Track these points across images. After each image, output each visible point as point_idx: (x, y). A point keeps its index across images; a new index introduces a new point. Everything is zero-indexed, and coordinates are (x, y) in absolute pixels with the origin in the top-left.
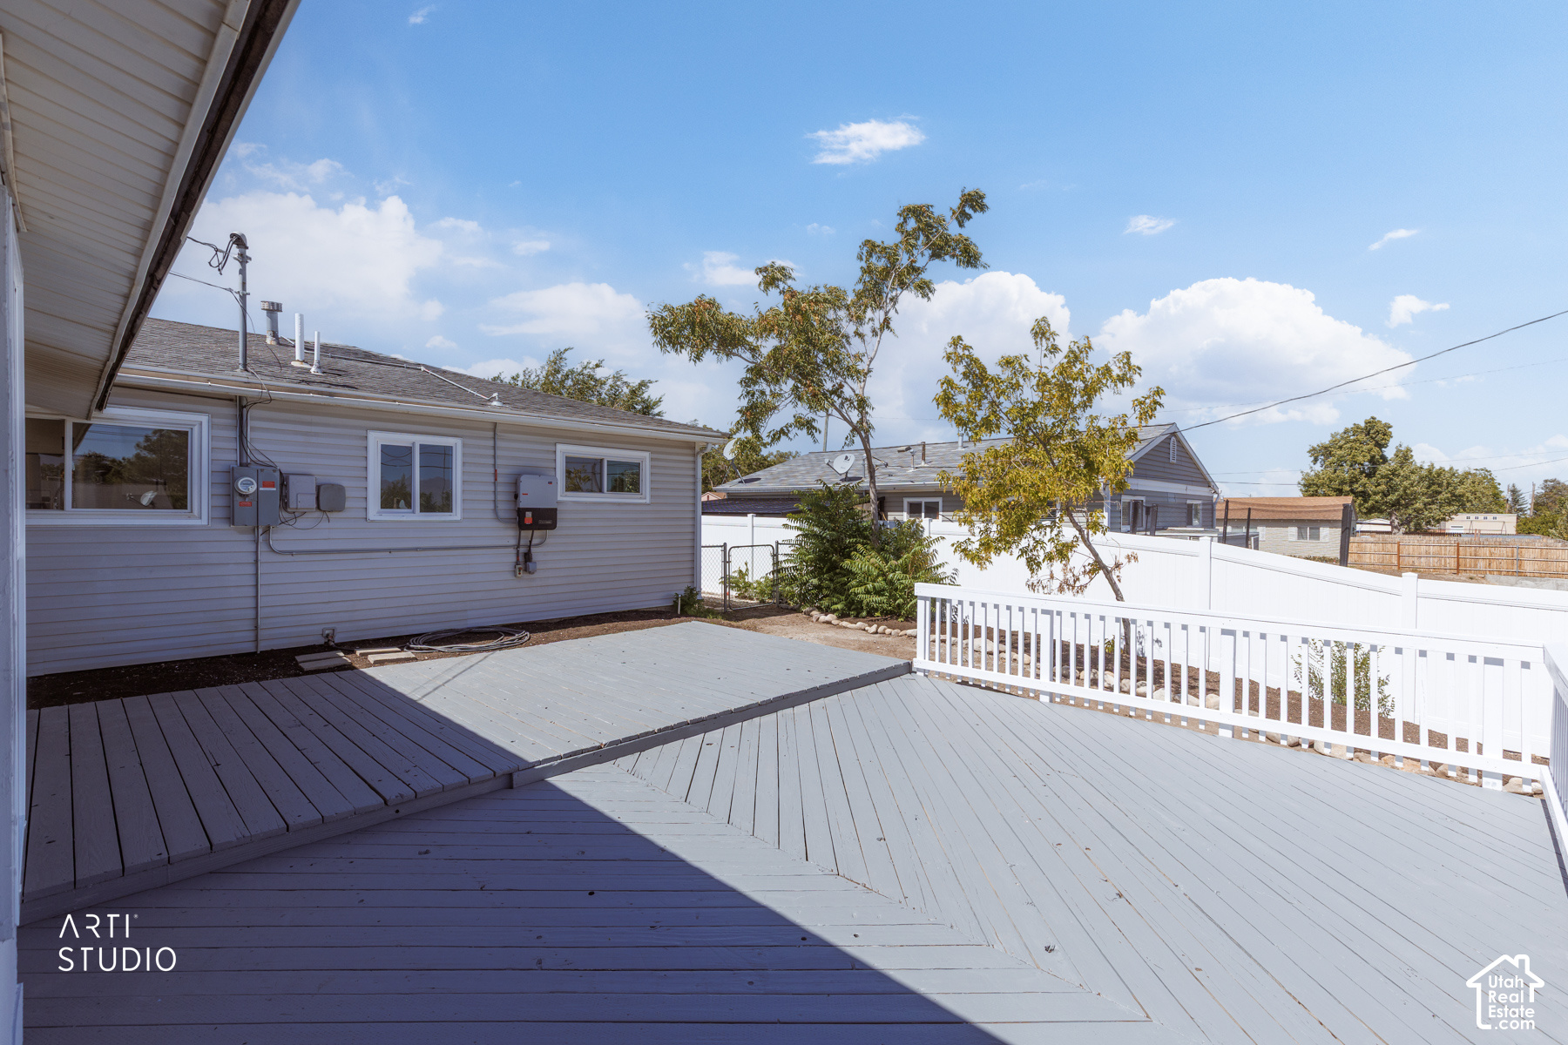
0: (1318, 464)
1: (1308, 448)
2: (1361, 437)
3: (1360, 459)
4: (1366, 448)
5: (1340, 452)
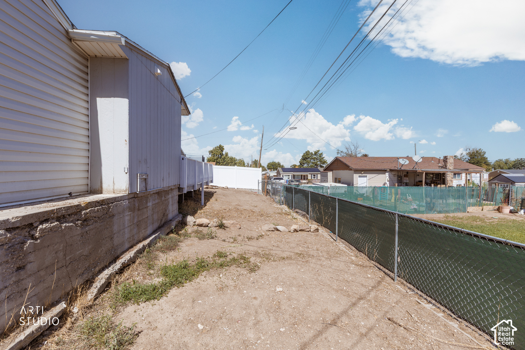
0: (210, 155)
1: (208, 151)
2: (218, 148)
3: (218, 154)
4: (219, 151)
5: (214, 152)
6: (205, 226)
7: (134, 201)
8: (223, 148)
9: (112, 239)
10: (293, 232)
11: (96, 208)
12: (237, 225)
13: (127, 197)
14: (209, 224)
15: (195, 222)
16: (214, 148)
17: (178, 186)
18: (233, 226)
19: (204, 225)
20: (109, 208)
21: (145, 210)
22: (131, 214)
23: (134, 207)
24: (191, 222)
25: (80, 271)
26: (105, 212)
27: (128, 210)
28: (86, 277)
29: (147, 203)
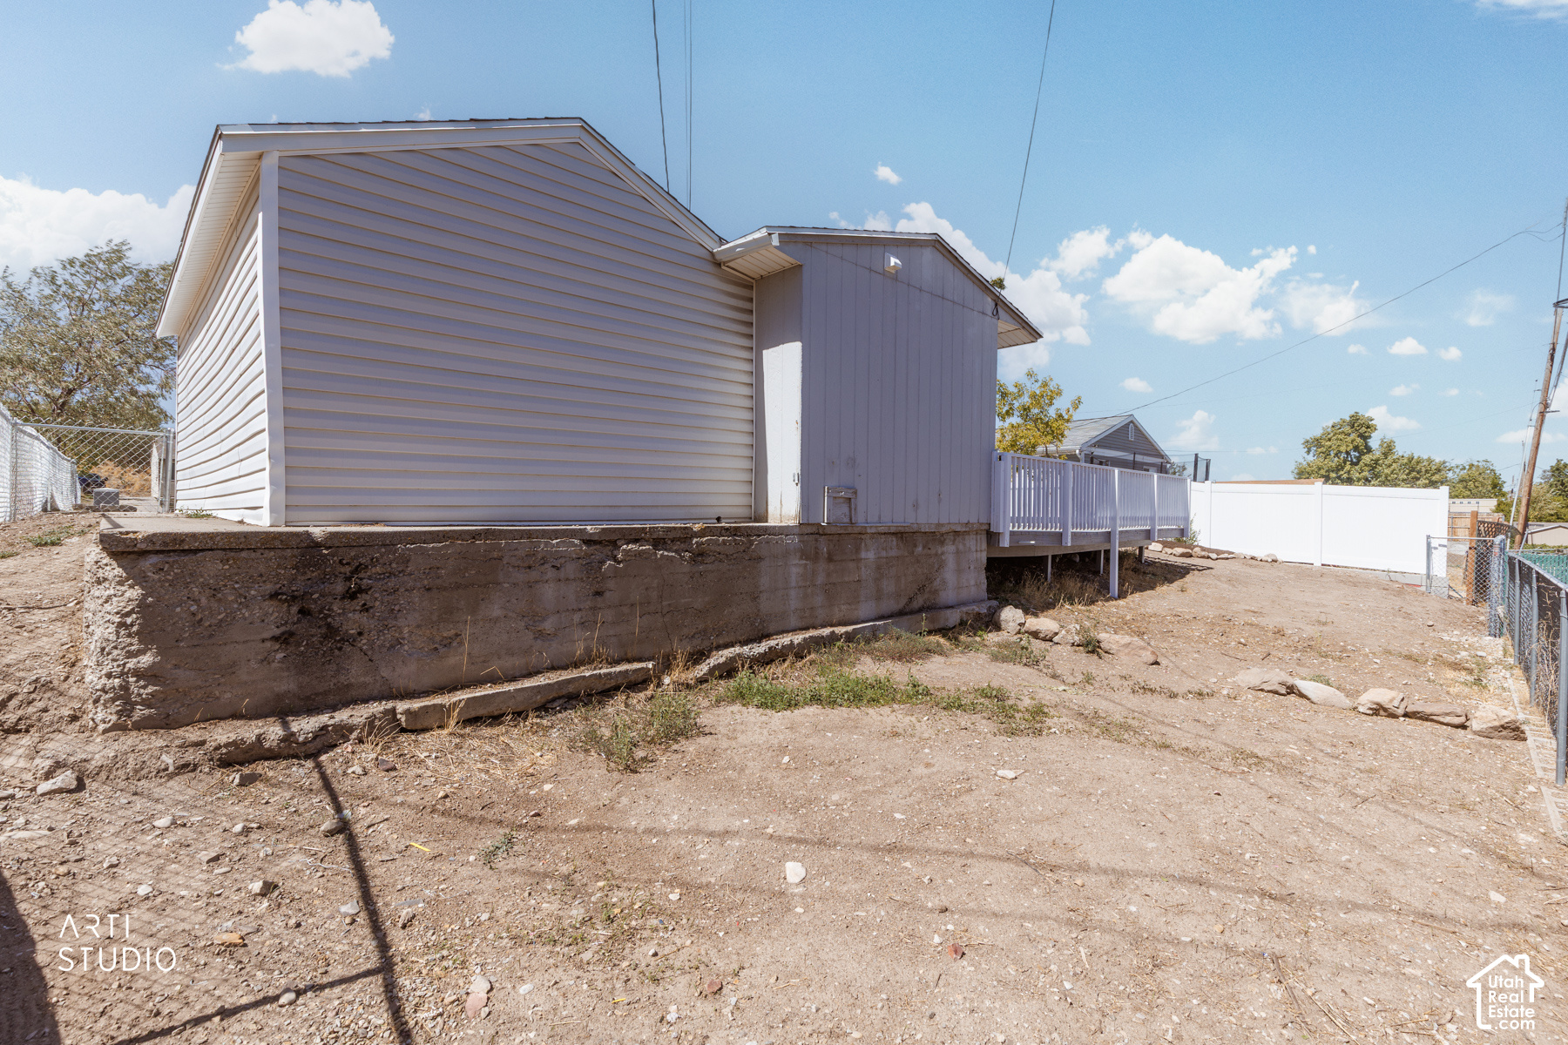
0: (1311, 454)
1: (1303, 441)
2: (1347, 429)
3: (1343, 449)
4: (1349, 439)
5: (1328, 443)
6: (1044, 639)
7: (816, 540)
8: (1368, 427)
9: (755, 599)
10: (1371, 712)
11: (721, 539)
12: (1141, 651)
13: (797, 531)
14: (1056, 634)
15: (1022, 625)
16: (1329, 430)
17: (986, 527)
18: (1126, 651)
19: (1042, 635)
20: (751, 543)
21: (852, 565)
22: (806, 565)
23: (817, 553)
24: (1011, 624)
25: (685, 631)
26: (742, 549)
27: (798, 554)
28: (698, 643)
29: (858, 550)
